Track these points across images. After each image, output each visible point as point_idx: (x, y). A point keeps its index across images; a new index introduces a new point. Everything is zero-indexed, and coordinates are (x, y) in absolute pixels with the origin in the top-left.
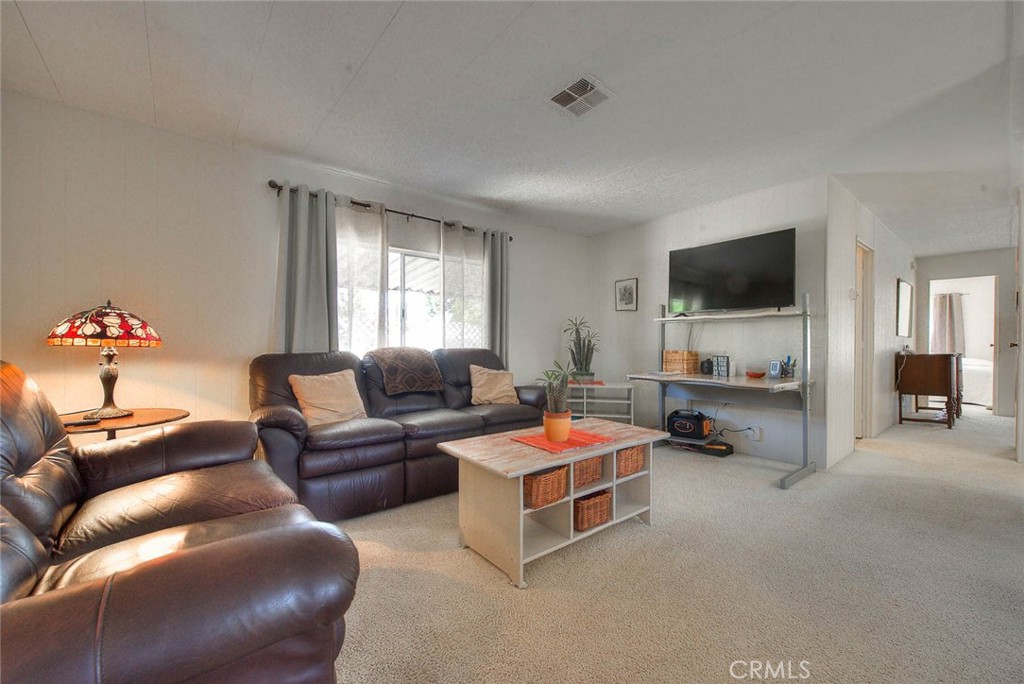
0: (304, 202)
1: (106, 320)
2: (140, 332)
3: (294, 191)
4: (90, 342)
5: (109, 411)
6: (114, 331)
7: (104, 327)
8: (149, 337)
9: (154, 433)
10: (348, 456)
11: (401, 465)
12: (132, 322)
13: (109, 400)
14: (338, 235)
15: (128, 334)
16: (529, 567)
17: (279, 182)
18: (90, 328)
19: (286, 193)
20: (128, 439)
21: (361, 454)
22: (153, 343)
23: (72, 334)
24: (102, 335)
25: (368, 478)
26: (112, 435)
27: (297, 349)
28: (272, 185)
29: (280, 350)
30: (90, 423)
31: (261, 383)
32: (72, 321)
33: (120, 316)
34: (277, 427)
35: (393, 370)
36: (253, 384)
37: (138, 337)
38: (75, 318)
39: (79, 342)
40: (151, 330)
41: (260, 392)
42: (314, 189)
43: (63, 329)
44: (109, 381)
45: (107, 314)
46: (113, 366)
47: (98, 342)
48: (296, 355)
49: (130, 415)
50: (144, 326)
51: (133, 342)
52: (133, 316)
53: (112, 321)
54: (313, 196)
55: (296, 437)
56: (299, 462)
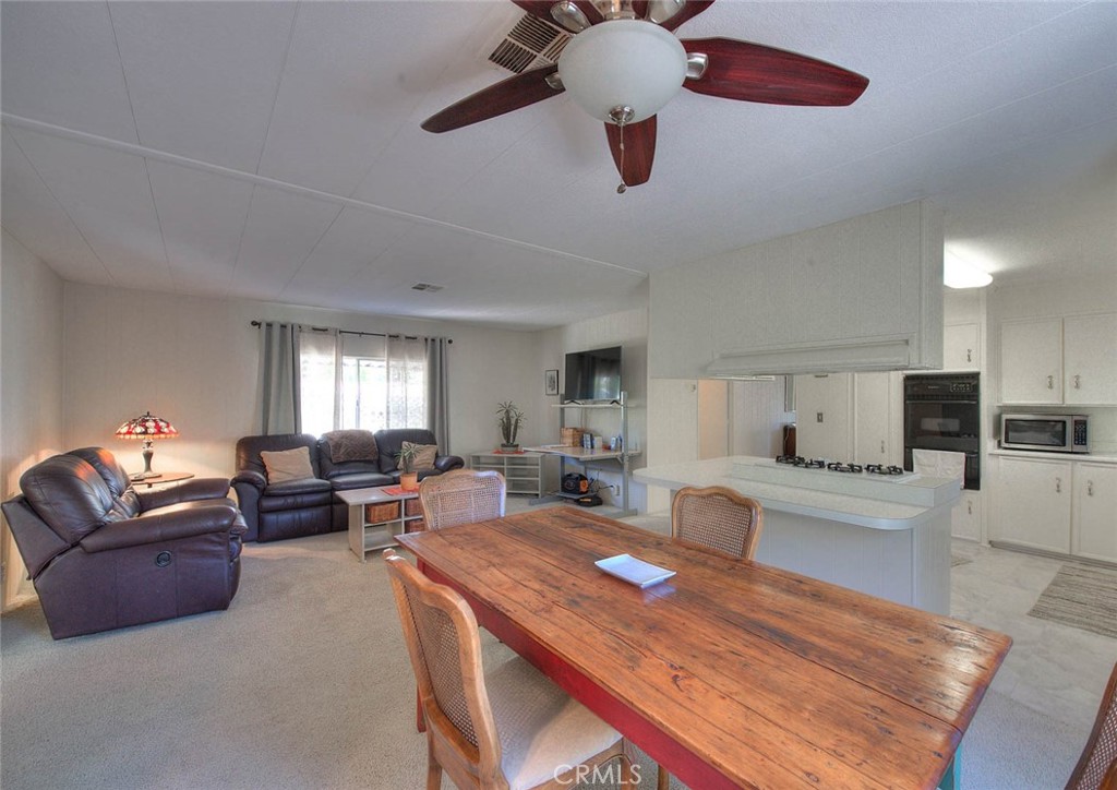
0: (276, 332)
1: (147, 424)
2: (166, 430)
3: (269, 325)
4: (140, 437)
5: (148, 474)
6: (152, 430)
7: (146, 428)
8: (171, 432)
9: (174, 484)
10: (290, 500)
11: (328, 507)
12: (162, 424)
13: (148, 468)
14: (301, 352)
15: (159, 431)
16: (367, 553)
17: (257, 321)
18: (139, 429)
19: (264, 326)
20: (157, 488)
21: (299, 499)
22: (173, 436)
23: (129, 433)
24: (145, 433)
25: (304, 515)
26: (150, 485)
27: (271, 432)
28: (254, 323)
29: (259, 433)
30: (139, 480)
31: (243, 456)
32: (129, 425)
33: (155, 421)
34: (244, 482)
35: (338, 446)
36: (238, 457)
37: (163, 433)
38: (130, 423)
39: (133, 437)
40: (172, 428)
41: (242, 461)
42: (283, 322)
43: (125, 430)
44: (148, 456)
45: (147, 421)
46: (150, 449)
47: (143, 436)
48: (269, 437)
49: (160, 476)
50: (168, 426)
51: (162, 436)
52: (162, 420)
53: (151, 424)
54: (283, 326)
55: (258, 489)
56: (258, 502)
